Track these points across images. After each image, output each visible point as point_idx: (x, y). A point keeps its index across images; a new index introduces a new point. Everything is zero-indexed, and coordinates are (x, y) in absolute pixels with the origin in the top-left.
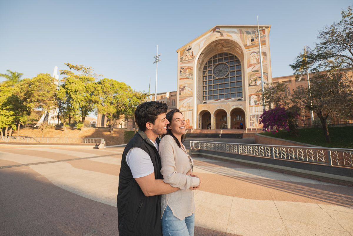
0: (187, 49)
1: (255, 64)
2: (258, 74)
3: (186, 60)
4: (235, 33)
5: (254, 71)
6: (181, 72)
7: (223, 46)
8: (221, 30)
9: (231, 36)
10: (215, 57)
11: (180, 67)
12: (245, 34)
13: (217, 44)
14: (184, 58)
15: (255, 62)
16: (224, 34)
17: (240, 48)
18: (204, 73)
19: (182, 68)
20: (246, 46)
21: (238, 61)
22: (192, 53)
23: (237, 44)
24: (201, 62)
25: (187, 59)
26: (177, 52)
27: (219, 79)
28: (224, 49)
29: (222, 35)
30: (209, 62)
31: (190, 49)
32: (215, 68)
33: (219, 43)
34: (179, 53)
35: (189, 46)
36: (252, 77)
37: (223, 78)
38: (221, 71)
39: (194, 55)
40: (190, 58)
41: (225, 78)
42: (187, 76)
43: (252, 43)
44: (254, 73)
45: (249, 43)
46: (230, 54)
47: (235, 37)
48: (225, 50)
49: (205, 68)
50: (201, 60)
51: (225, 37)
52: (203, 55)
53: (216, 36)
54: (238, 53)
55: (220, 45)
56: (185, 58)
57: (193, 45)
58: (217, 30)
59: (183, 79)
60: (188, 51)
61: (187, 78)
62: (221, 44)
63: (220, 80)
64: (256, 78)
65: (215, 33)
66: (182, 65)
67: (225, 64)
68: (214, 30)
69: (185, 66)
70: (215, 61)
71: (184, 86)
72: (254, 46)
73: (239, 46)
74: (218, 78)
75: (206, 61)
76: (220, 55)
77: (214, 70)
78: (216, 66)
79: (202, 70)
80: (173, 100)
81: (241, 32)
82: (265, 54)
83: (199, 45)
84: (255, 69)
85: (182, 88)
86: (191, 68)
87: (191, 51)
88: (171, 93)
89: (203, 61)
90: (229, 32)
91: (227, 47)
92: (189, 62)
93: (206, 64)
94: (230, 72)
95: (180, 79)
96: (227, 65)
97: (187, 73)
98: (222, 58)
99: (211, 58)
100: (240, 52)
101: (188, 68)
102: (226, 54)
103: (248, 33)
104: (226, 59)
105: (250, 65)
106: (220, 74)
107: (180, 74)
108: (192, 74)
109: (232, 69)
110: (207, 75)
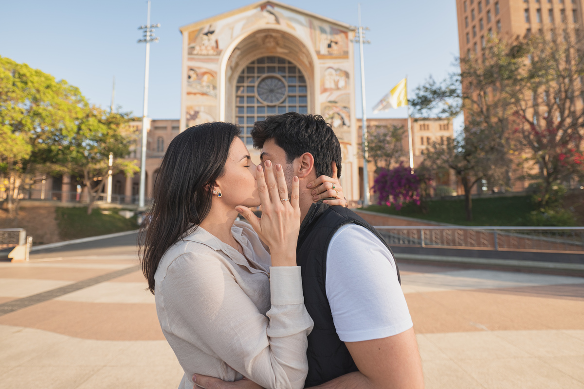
0: (206, 31)
1: (331, 89)
2: (336, 107)
3: (201, 55)
4: (300, 23)
5: (330, 102)
6: (189, 77)
7: (278, 44)
8: (276, 10)
9: (294, 28)
10: (261, 61)
11: (188, 67)
12: (318, 32)
13: (266, 37)
14: (197, 48)
15: (333, 86)
16: (281, 21)
17: (308, 55)
18: (238, 88)
19: (192, 69)
20: (318, 53)
21: (302, 79)
22: (217, 42)
23: (304, 46)
24: (233, 64)
25: (204, 52)
26: (181, 32)
27: (268, 106)
28: (280, 50)
29: (277, 21)
30: (250, 69)
31: (212, 33)
32: (260, 83)
33: (271, 36)
34: (186, 34)
35: (210, 26)
36: (327, 111)
37: (274, 106)
38: (271, 91)
39: (221, 46)
40: (211, 52)
41: (279, 107)
42: (205, 90)
43: (328, 52)
44: (330, 104)
45: (324, 50)
46: (290, 63)
47: (300, 31)
48: (280, 52)
49: (241, 79)
50: (234, 60)
51: (283, 27)
52: (238, 52)
53: (266, 21)
54: (302, 63)
55: (271, 40)
56: (201, 50)
57: (219, 26)
58: (269, 8)
59: (195, 94)
60: (206, 34)
61: (203, 94)
62: (275, 38)
63: (270, 109)
64: (333, 114)
65: (265, 14)
66: (193, 64)
67: (279, 80)
68: (263, 7)
69: (199, 68)
70: (261, 70)
71: (197, 109)
72: (330, 56)
73: (308, 51)
74: (266, 103)
75: (243, 65)
76: (271, 59)
77: (258, 87)
78: (263, 80)
79: (235, 83)
80: (161, 139)
81: (311, 26)
82: (347, 75)
83: (232, 29)
84: (332, 98)
85: (192, 113)
86: (213, 74)
87: (213, 37)
88: (154, 121)
89: (237, 64)
90: (291, 19)
91: (285, 47)
92: (207, 59)
93: (243, 72)
94: (289, 97)
95: (189, 93)
96: (283, 83)
97: (204, 84)
98: (274, 67)
99: (253, 63)
100: (307, 63)
101: (205, 73)
102: (281, 61)
103: (323, 31)
104: (282, 70)
105: (325, 90)
106: (270, 98)
107: (188, 82)
108: (215, 88)
109: (292, 91)
110: (245, 94)
